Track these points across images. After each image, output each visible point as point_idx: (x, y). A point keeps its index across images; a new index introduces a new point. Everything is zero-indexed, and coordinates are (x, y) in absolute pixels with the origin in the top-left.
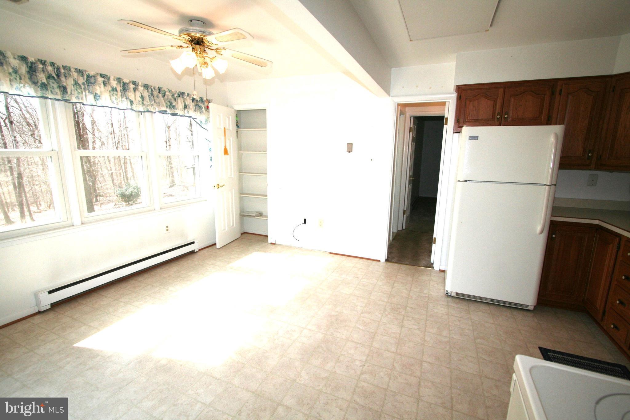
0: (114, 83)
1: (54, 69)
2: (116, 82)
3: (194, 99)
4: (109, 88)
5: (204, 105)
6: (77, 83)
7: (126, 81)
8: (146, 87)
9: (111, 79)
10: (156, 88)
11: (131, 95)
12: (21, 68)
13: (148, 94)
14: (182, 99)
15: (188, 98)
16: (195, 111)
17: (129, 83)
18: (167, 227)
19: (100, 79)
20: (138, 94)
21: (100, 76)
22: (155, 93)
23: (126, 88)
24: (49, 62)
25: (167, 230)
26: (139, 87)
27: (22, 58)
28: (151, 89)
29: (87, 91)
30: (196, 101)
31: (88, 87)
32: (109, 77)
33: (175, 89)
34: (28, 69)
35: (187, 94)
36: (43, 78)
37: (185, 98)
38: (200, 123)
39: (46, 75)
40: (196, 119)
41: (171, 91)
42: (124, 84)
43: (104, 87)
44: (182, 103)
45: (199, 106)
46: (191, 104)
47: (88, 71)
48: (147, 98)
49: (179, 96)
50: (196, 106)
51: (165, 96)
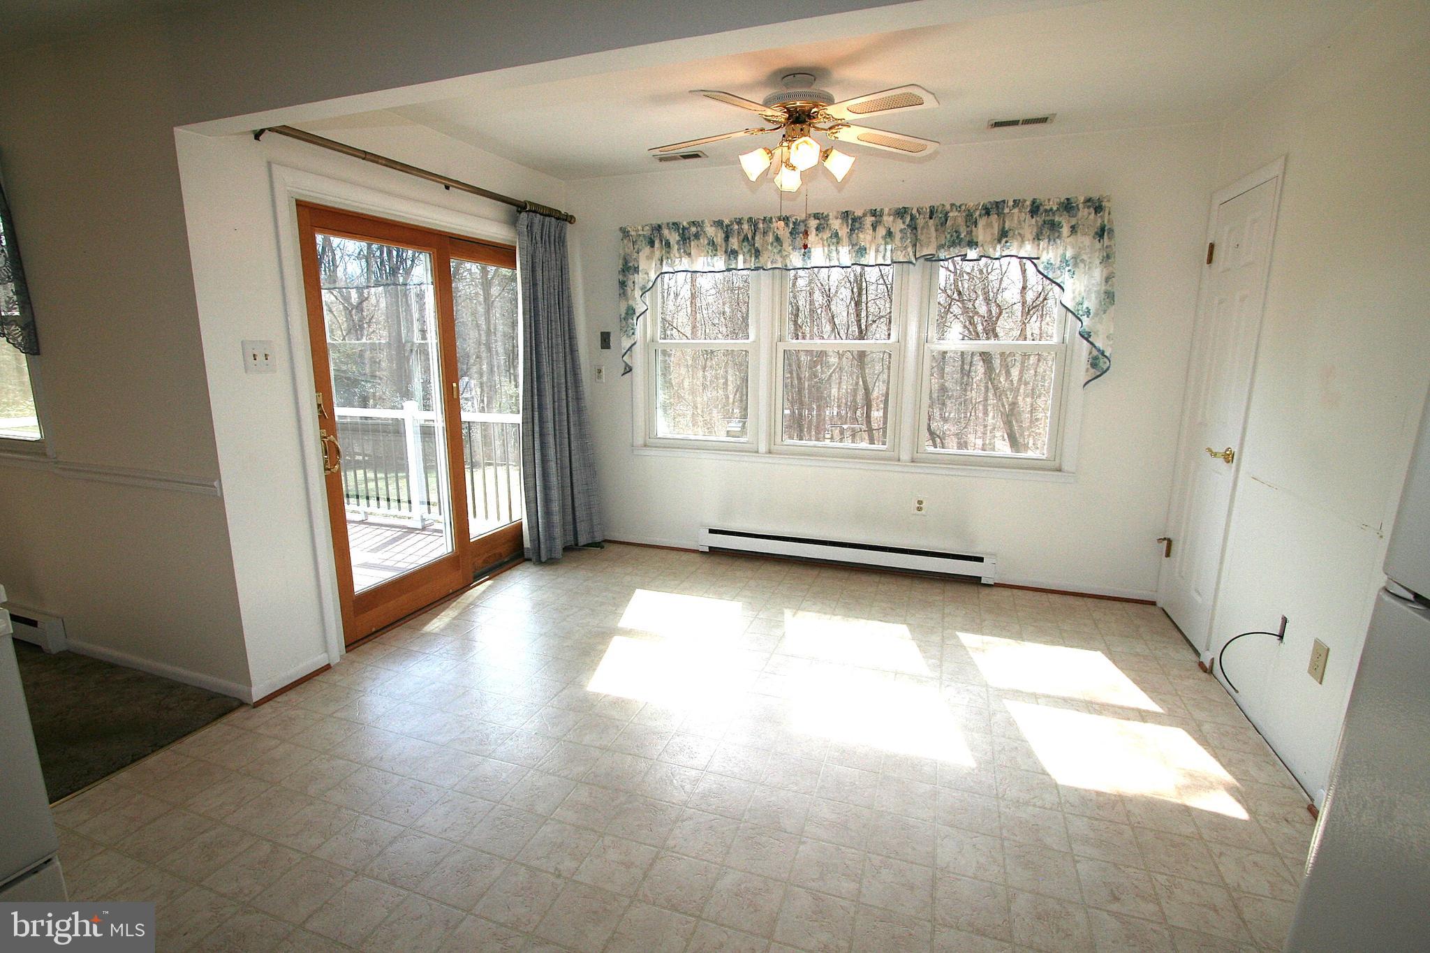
0: (836, 224)
1: (751, 226)
2: (839, 221)
3: (1038, 207)
4: (827, 235)
5: (1073, 217)
6: (777, 239)
7: (859, 213)
8: (901, 213)
9: (830, 217)
10: (924, 209)
11: (865, 237)
12: (717, 237)
13: (903, 226)
14: (994, 217)
15: (1016, 211)
16: (1036, 239)
17: (865, 215)
18: (920, 502)
19: (813, 223)
20: (881, 231)
21: (812, 218)
22: (921, 221)
23: (856, 227)
24: (746, 218)
25: (919, 509)
26: (885, 218)
27: (719, 224)
28: (911, 215)
29: (791, 247)
30: (1046, 211)
31: (792, 241)
32: (828, 215)
33: (975, 200)
34: (723, 236)
35: (1014, 201)
36: (734, 243)
37: (1004, 214)
38: (1046, 268)
39: (741, 237)
40: (1038, 258)
41: (963, 207)
42: (854, 220)
43: (817, 235)
44: (993, 228)
45: (1054, 224)
46: (1023, 223)
47: (794, 216)
48: (898, 236)
49: (987, 212)
50: (1043, 225)
51: (946, 220)
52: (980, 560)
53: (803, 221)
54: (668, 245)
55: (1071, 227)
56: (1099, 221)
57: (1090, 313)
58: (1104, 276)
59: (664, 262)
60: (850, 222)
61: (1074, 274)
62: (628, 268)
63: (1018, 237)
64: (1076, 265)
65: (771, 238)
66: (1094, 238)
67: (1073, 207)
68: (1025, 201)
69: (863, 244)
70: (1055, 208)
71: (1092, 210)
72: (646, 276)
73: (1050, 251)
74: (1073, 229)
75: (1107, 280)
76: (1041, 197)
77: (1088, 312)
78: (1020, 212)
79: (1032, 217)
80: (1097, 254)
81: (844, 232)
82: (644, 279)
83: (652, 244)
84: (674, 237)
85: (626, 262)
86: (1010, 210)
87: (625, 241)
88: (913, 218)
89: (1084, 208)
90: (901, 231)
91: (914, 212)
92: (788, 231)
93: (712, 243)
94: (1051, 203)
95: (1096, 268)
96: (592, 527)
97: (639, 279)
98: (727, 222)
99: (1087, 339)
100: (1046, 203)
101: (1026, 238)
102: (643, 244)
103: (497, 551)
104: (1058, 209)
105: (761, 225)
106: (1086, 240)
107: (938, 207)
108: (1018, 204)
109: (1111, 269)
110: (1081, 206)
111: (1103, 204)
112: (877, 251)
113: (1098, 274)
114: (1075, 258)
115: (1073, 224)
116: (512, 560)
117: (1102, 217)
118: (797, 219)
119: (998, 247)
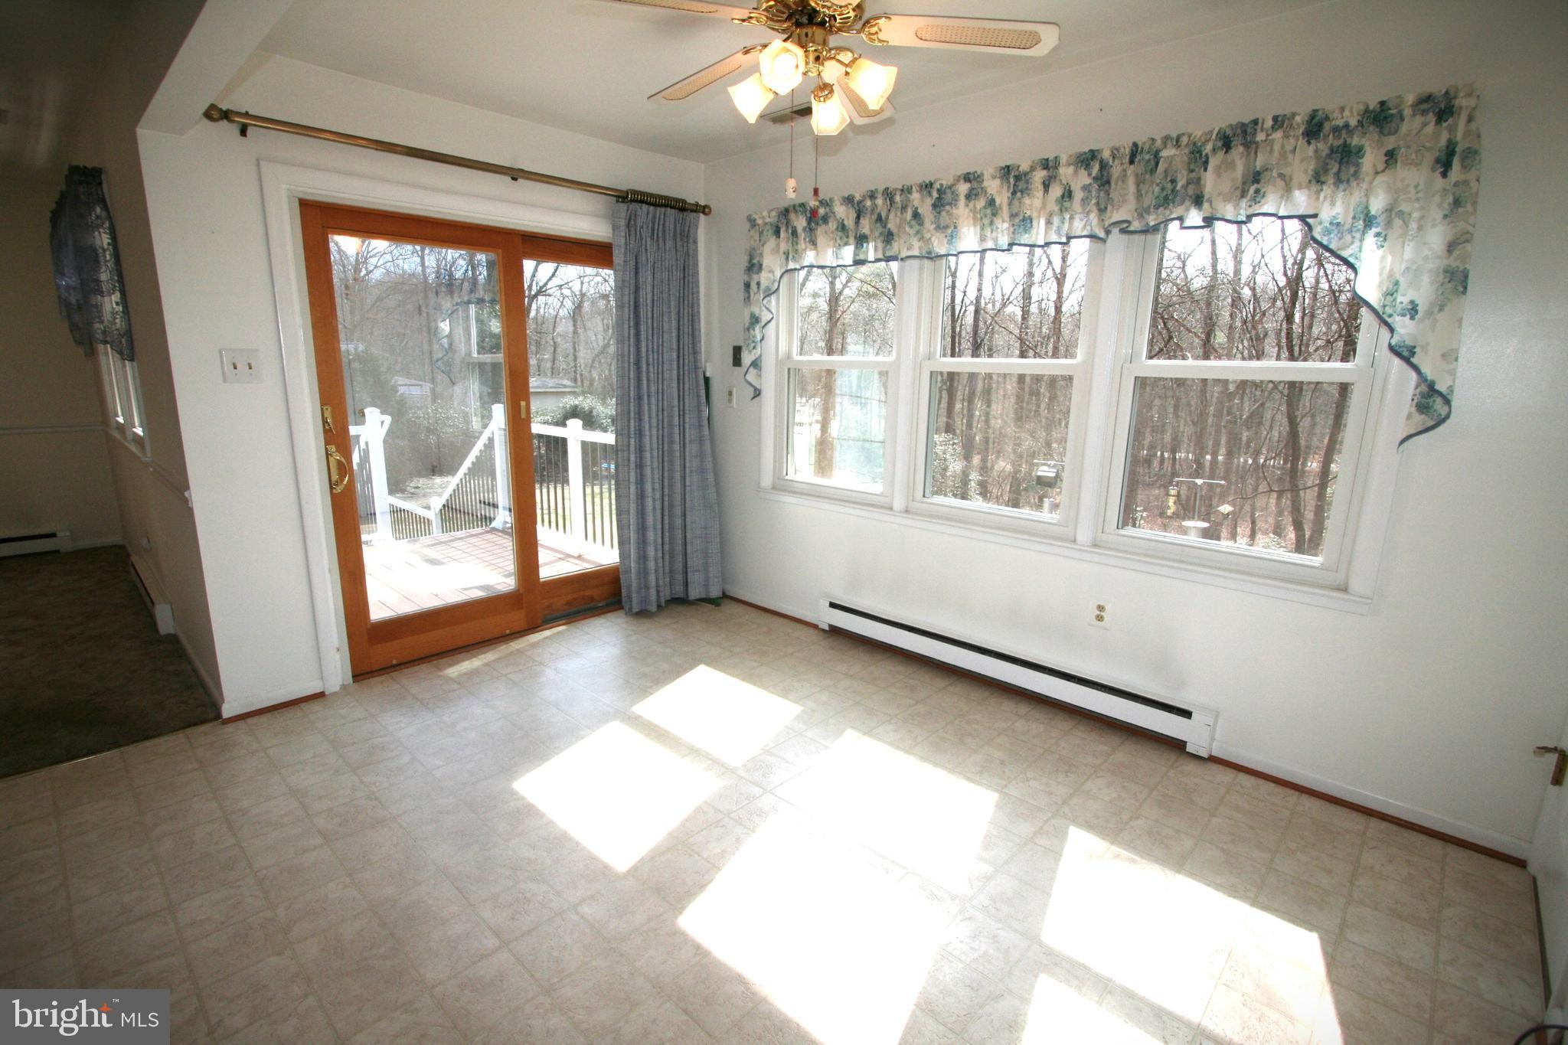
0: (993, 186)
1: (886, 199)
2: (998, 181)
3: (1320, 125)
4: (981, 203)
5: (1390, 134)
6: (916, 215)
7: (1024, 167)
8: (1086, 160)
9: (985, 177)
10: (1122, 150)
11: (1033, 202)
12: (848, 219)
13: (1088, 181)
14: (1238, 151)
15: (1278, 135)
16: (1314, 182)
17: (1033, 169)
18: (1101, 608)
19: (963, 188)
20: (1056, 191)
21: (962, 181)
22: (1116, 171)
23: (1020, 188)
24: (881, 189)
25: (1100, 618)
26: (1062, 170)
27: (849, 200)
28: (1101, 162)
29: (933, 226)
30: (1336, 130)
31: (935, 217)
32: (982, 174)
33: (1204, 124)
34: (855, 215)
35: (1275, 119)
36: (866, 226)
37: (1257, 143)
38: (1327, 232)
39: (875, 217)
40: (1315, 216)
41: (1185, 140)
42: (1017, 178)
43: (967, 206)
44: (1234, 170)
45: (1351, 152)
46: (1290, 156)
47: (940, 179)
48: (1078, 195)
49: (1226, 142)
50: (1329, 156)
51: (1157, 164)
52: (1186, 714)
53: (950, 187)
54: (794, 233)
55: (1386, 155)
56: (1444, 138)
57: (1416, 312)
58: (1449, 238)
59: (790, 257)
60: (1012, 180)
61: (1385, 239)
62: (753, 266)
63: (1278, 180)
64: (1389, 223)
65: (909, 215)
66: (1433, 170)
67: (1392, 115)
68: (1294, 115)
69: (1028, 213)
70: (1353, 122)
71: (1431, 117)
72: (771, 275)
73: (1339, 203)
74: (1391, 157)
75: (1451, 247)
76: (1326, 104)
77: (1413, 310)
78: (1286, 136)
79: (1309, 143)
80: (1437, 198)
81: (1002, 199)
82: (768, 279)
83: (777, 233)
84: (800, 222)
85: (751, 258)
86: (1268, 135)
87: (752, 232)
88: (1104, 166)
89: (1414, 115)
90: (1085, 188)
91: (1106, 154)
92: (929, 201)
93: (842, 227)
94: (1347, 113)
95: (1434, 226)
96: (707, 578)
97: (764, 278)
98: (858, 198)
99: (1407, 360)
100: (1336, 114)
101: (1295, 182)
102: (769, 233)
103: (588, 593)
104: (1360, 123)
105: (898, 198)
106: (1414, 176)
107: (1144, 143)
108: (1283, 122)
109: (1461, 225)
110: (1407, 112)
111: (1457, 102)
112: (1049, 223)
113: (1437, 237)
114: (1389, 210)
115: (1390, 147)
116: (607, 605)
117: (1452, 129)
118: (942, 185)
119: (1244, 203)
